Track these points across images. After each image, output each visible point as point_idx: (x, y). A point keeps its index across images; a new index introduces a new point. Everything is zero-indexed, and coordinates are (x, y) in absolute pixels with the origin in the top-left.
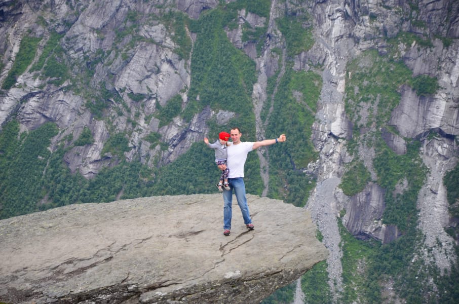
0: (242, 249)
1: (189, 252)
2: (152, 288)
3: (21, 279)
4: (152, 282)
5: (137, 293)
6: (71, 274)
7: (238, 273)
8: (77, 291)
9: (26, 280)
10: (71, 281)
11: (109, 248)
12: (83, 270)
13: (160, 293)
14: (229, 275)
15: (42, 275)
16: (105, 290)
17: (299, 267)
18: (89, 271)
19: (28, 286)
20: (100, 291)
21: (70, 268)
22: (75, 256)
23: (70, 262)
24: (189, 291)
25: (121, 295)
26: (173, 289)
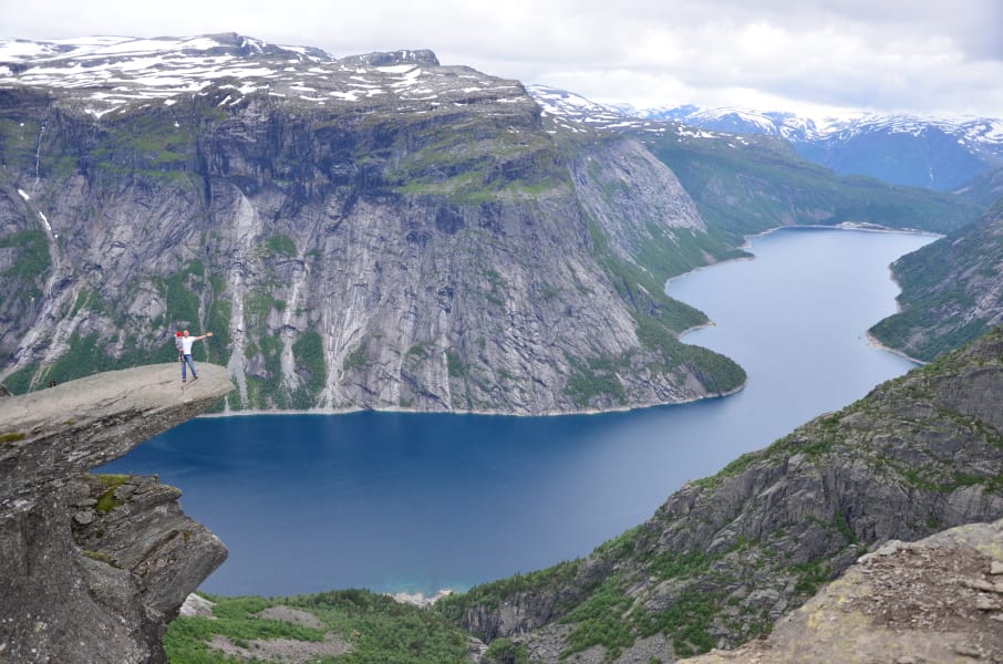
0: (193, 388)
1: (166, 392)
2: (147, 410)
3: (79, 410)
4: (148, 407)
5: (140, 413)
6: (105, 406)
7: (191, 400)
8: (109, 414)
9: (83, 410)
10: (106, 409)
11: (125, 392)
12: (111, 404)
13: (152, 412)
14: (186, 401)
15: (90, 407)
16: (124, 413)
18: (115, 404)
19: (83, 413)
20: (121, 414)
21: (105, 403)
22: (107, 397)
23: (104, 400)
24: (166, 410)
25: (132, 414)
26: (159, 409)
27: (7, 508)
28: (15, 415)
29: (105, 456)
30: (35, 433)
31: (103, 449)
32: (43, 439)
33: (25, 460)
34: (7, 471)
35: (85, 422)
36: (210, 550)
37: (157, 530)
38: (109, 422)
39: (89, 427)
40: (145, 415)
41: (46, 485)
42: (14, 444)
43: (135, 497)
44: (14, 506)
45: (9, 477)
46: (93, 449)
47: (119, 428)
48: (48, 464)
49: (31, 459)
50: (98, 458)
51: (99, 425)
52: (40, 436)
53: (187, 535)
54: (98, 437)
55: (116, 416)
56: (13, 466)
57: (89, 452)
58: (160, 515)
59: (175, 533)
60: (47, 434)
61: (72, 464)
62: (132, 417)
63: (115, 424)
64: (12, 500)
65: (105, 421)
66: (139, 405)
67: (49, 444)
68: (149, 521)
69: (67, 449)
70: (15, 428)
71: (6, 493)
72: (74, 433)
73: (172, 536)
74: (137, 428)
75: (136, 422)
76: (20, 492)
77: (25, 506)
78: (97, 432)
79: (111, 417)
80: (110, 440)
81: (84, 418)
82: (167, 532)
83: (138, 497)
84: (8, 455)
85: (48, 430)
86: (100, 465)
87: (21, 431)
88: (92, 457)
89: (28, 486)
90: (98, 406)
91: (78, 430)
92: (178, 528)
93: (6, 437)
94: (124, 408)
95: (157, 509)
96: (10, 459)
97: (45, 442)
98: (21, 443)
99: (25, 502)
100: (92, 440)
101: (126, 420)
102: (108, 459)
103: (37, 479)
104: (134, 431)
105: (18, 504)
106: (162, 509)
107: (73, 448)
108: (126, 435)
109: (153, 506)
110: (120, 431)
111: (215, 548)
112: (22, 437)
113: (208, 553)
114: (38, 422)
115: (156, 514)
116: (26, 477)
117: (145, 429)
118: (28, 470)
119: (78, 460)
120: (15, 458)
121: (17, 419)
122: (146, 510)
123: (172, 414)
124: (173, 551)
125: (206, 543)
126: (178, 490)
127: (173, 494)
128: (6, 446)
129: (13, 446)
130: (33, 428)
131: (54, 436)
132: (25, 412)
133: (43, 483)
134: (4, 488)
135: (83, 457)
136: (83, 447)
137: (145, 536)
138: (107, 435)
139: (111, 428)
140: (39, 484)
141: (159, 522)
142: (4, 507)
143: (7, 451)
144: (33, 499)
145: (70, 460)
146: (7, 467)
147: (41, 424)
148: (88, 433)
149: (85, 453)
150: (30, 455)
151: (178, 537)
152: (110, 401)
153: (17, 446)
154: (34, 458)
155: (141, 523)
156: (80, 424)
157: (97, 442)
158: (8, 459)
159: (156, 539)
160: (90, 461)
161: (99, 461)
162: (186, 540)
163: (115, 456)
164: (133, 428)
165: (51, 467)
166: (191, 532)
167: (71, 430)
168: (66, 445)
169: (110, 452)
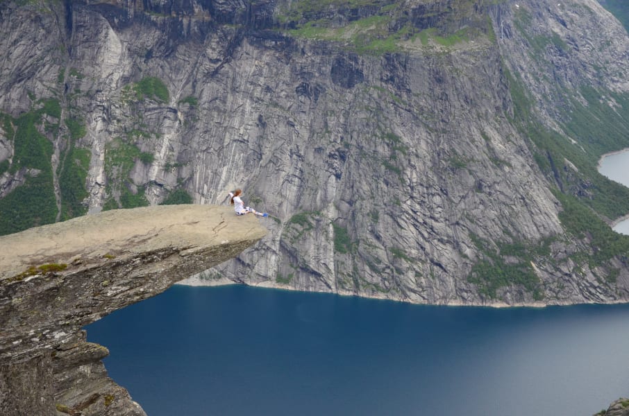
0: (224, 230)
1: (198, 231)
2: (185, 249)
3: (113, 245)
4: (185, 246)
5: (177, 251)
6: (139, 242)
7: (227, 242)
8: (149, 250)
9: (117, 245)
10: (142, 245)
11: (154, 230)
12: (144, 241)
13: (190, 251)
14: (223, 242)
15: (124, 243)
16: (162, 250)
17: (256, 238)
18: (149, 241)
19: (119, 248)
20: (159, 251)
21: (137, 240)
22: (137, 233)
23: (136, 237)
24: (204, 251)
25: (169, 252)
26: (196, 249)
27: (46, 339)
28: (40, 246)
29: (143, 293)
30: (76, 264)
31: (141, 285)
32: (86, 271)
33: (66, 291)
34: (48, 302)
35: (124, 257)
38: (147, 258)
39: (128, 262)
40: (183, 253)
41: (85, 318)
42: (58, 273)
43: (58, 354)
44: (53, 337)
45: (50, 307)
46: (131, 285)
47: (158, 265)
48: (86, 297)
49: (71, 290)
50: (137, 294)
51: (138, 261)
52: (82, 268)
53: (108, 399)
54: (137, 273)
55: (154, 253)
56: (54, 297)
57: (128, 287)
58: (83, 375)
59: (97, 396)
60: (89, 266)
61: (110, 300)
62: (170, 255)
63: (152, 261)
64: (52, 330)
65: (143, 257)
66: (176, 244)
67: (90, 277)
68: (71, 381)
69: (105, 283)
70: (51, 259)
71: (47, 323)
72: (114, 268)
73: (92, 401)
74: (176, 266)
75: (174, 260)
76: (60, 323)
77: (64, 337)
78: (135, 267)
79: (150, 254)
80: (149, 276)
81: (121, 253)
82: (88, 395)
83: (63, 353)
84: (52, 285)
85: (88, 262)
86: (138, 301)
87: (60, 262)
88: (131, 292)
89: (68, 317)
90: (131, 242)
91: (118, 264)
92: (99, 391)
93: (49, 267)
94: (161, 245)
95: (81, 368)
96: (53, 288)
97: (86, 274)
98: (65, 274)
99: (63, 334)
100: (132, 276)
101: (163, 258)
102: (147, 296)
103: (77, 311)
104: (171, 270)
105: (57, 335)
106: (86, 369)
107: (112, 283)
108: (165, 273)
109: (77, 365)
110: (159, 268)
112: (63, 268)
114: (70, 255)
115: (80, 374)
116: (66, 309)
117: (182, 268)
118: (67, 301)
119: (117, 294)
121: (49, 250)
122: (70, 368)
123: (208, 255)
125: (128, 410)
126: (105, 349)
127: (100, 352)
128: (50, 276)
129: (56, 276)
130: (73, 259)
131: (95, 268)
132: (53, 244)
133: (82, 316)
134: (45, 318)
135: (122, 292)
136: (122, 282)
137: (66, 398)
138: (145, 271)
139: (149, 265)
140: (78, 316)
141: (82, 384)
142: (44, 338)
143: (51, 280)
144: (71, 332)
145: (109, 295)
146: (49, 296)
147: (78, 256)
148: (127, 268)
149: (124, 288)
150: (71, 287)
151: (99, 401)
152: (142, 238)
153: (60, 276)
154: (74, 289)
155: (63, 382)
156: (119, 259)
157: (136, 278)
158: (51, 289)
159: (77, 401)
160: (129, 296)
161: (137, 298)
162: (107, 405)
163: (153, 293)
164: (171, 266)
165: (90, 300)
166: (113, 396)
167: (111, 264)
168: (105, 279)
169: (149, 289)
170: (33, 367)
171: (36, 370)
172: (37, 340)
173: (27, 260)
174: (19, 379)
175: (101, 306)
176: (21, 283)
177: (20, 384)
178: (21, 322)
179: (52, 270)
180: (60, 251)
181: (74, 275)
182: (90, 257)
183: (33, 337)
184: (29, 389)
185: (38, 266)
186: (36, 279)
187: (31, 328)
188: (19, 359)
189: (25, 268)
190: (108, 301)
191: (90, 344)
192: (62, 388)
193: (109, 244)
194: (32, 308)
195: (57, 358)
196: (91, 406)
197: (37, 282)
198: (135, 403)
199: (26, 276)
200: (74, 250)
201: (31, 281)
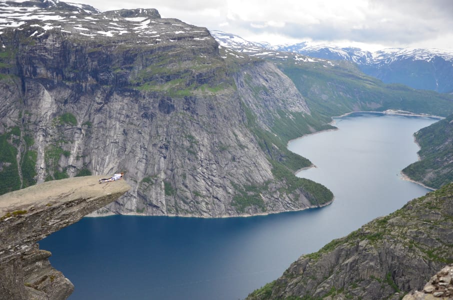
0: (108, 188)
1: (95, 189)
2: (89, 198)
3: (51, 199)
4: (89, 197)
5: (85, 200)
6: (64, 197)
7: (110, 193)
8: (70, 200)
9: (53, 199)
10: (66, 198)
11: (72, 190)
12: (67, 196)
13: (91, 199)
14: (108, 194)
15: (56, 198)
16: (77, 200)
18: (70, 196)
19: (54, 200)
20: (75, 200)
21: (63, 196)
22: (63, 192)
23: (63, 194)
24: (98, 199)
25: (80, 201)
26: (94, 198)
27: (18, 249)
28: (14, 202)
29: (68, 222)
30: (32, 210)
31: (67, 218)
32: (37, 213)
33: (27, 224)
34: (17, 230)
35: (57, 205)
36: (65, 287)
37: (37, 275)
38: (69, 204)
39: (59, 207)
40: (88, 201)
41: (38, 237)
42: (22, 215)
43: (24, 257)
44: (21, 248)
45: (19, 233)
46: (62, 219)
48: (38, 227)
49: (30, 224)
50: (64, 223)
51: (64, 206)
52: (35, 212)
53: (52, 278)
54: (64, 213)
55: (73, 202)
56: (21, 227)
57: (60, 220)
58: (38, 267)
59: (46, 277)
60: (39, 211)
62: (81, 202)
63: (72, 206)
64: (21, 245)
65: (67, 204)
66: (84, 196)
67: (39, 216)
68: (32, 270)
69: (48, 218)
70: (18, 208)
71: (17, 242)
72: (52, 211)
73: (43, 279)
74: (84, 208)
75: (83, 205)
76: (25, 241)
77: (27, 248)
78: (63, 210)
79: (70, 202)
80: (71, 214)
81: (55, 203)
82: (41, 277)
83: (27, 256)
84: (19, 221)
85: (38, 208)
86: (65, 227)
87: (23, 210)
88: (62, 222)
89: (29, 238)
90: (60, 197)
91: (54, 209)
92: (47, 274)
93: (17, 212)
94: (76, 198)
95: (37, 263)
96: (20, 223)
97: (37, 215)
98: (26, 215)
99: (26, 246)
100: (62, 214)
101: (78, 204)
102: (70, 224)
103: (33, 234)
105: (23, 247)
106: (39, 264)
107: (51, 218)
108: (79, 211)
109: (34, 262)
110: (75, 209)
111: (68, 285)
112: (25, 212)
113: (64, 289)
114: (29, 205)
115: (37, 266)
116: (27, 233)
117: (87, 208)
118: (28, 230)
119: (54, 224)
120: (22, 223)
121: (17, 203)
122: (31, 264)
123: (101, 201)
124: (45, 287)
125: (63, 283)
126: (49, 253)
127: (47, 254)
128: (18, 217)
130: (30, 207)
131: (42, 211)
132: (19, 200)
133: (36, 236)
134: (16, 239)
135: (57, 223)
136: (56, 217)
137: (29, 279)
138: (69, 211)
139: (70, 208)
140: (34, 237)
141: (38, 271)
142: (16, 249)
143: (19, 219)
144: (31, 245)
145: (50, 224)
146: (18, 228)
147: (33, 206)
148: (59, 210)
149: (58, 221)
150: (30, 222)
151: (47, 280)
152: (66, 195)
153: (23, 217)
154: (31, 223)
155: (28, 271)
156: (55, 206)
157: (64, 215)
158: (19, 224)
159: (35, 280)
160: (61, 224)
161: (65, 225)
162: (52, 281)
163: (73, 222)
164: (82, 208)
165: (40, 228)
166: (55, 276)
167: (50, 208)
168: (48, 217)
169: (71, 220)
170: (11, 265)
171: (13, 266)
172: (12, 250)
173: (6, 210)
174: (4, 271)
175: (46, 231)
176: (2, 222)
177: (4, 274)
178: (4, 242)
179: (19, 214)
180: (23, 204)
181: (31, 216)
182: (39, 206)
183: (10, 249)
184: (9, 276)
185: (11, 213)
186: (11, 219)
187: (9, 245)
188: (3, 261)
189: (4, 214)
190: (50, 228)
191: (41, 251)
192: (27, 274)
193: (49, 199)
194: (9, 234)
195: (24, 259)
196: (43, 282)
197: (11, 221)
198: (66, 279)
199: (5, 218)
200: (31, 203)
201: (8, 220)
